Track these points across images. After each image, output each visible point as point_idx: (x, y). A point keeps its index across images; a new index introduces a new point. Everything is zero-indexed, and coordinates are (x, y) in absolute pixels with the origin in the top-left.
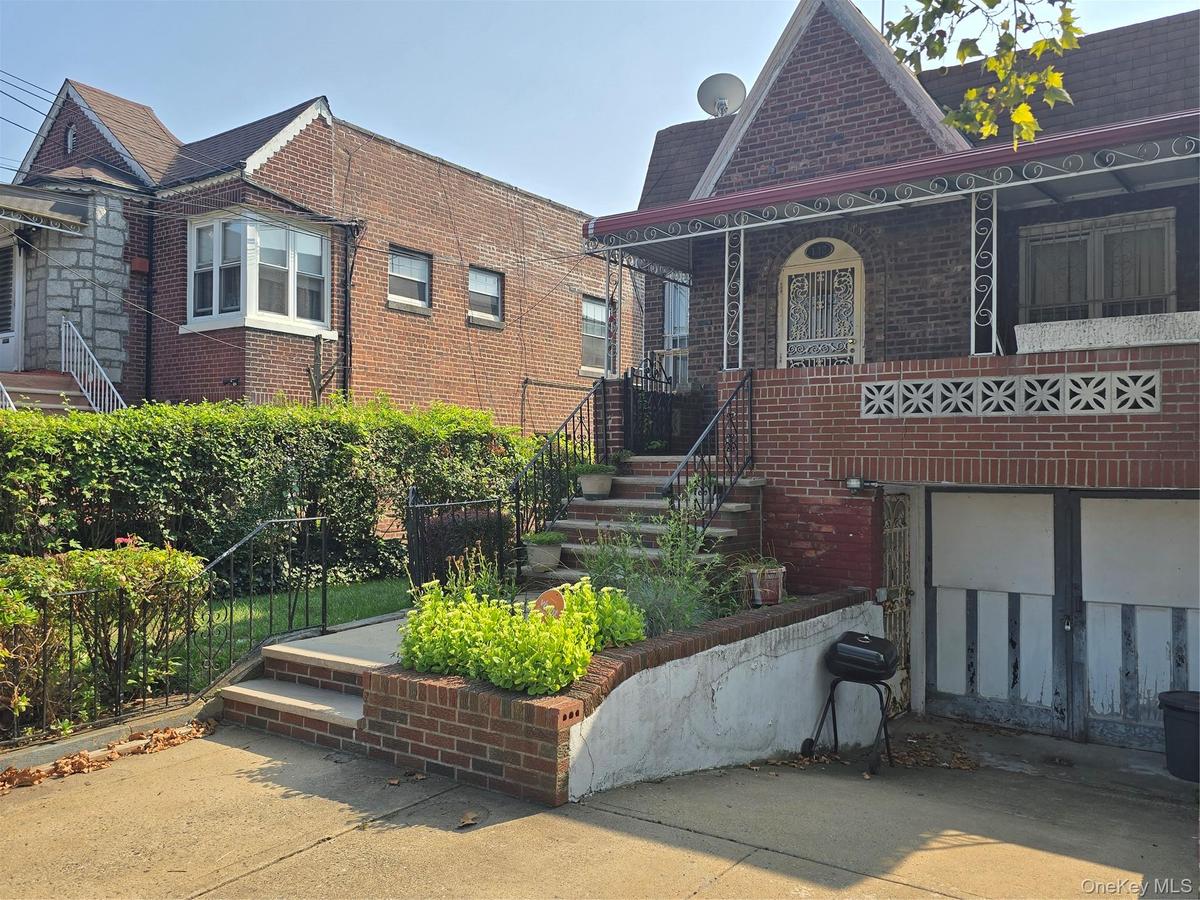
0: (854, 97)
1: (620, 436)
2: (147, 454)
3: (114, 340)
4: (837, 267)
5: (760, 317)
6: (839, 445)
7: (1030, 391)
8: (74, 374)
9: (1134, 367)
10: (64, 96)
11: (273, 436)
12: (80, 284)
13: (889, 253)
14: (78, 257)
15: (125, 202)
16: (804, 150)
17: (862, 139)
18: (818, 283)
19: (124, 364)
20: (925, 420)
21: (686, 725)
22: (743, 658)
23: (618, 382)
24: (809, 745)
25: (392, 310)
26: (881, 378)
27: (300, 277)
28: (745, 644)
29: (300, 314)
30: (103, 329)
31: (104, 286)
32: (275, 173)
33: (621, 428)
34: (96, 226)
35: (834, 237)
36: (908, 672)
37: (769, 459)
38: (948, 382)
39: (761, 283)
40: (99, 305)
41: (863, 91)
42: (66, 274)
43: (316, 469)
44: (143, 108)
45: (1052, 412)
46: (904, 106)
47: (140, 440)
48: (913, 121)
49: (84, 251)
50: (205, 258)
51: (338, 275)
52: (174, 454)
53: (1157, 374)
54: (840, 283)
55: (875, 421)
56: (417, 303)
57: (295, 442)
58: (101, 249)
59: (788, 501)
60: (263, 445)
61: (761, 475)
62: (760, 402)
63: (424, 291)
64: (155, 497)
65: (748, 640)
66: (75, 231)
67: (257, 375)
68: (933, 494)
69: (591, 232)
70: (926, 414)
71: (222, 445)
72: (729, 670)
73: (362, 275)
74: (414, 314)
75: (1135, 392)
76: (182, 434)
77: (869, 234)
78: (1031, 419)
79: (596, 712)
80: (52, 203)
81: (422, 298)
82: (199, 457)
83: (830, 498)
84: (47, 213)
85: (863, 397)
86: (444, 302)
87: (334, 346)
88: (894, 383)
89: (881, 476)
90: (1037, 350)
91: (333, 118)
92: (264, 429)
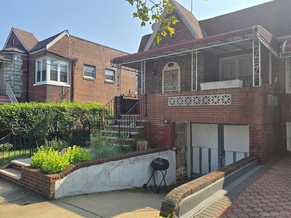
0: (178, 28)
1: (120, 110)
2: (9, 115)
3: (19, 88)
4: (174, 69)
5: (158, 81)
6: (163, 112)
7: (203, 99)
8: (9, 95)
9: (225, 93)
10: (12, 31)
11: (42, 110)
12: (11, 75)
13: (186, 65)
14: (11, 68)
15: (22, 56)
16: (167, 41)
17: (180, 38)
18: (170, 73)
19: (22, 93)
20: (181, 106)
21: (98, 181)
22: (120, 164)
23: (119, 97)
24: (145, 186)
25: (85, 80)
26: (173, 96)
27: (61, 72)
28: (122, 161)
29: (61, 81)
30: (16, 85)
31: (17, 75)
32: (54, 48)
33: (120, 108)
34: (15, 61)
35: (174, 62)
36: (186, 168)
37: (150, 116)
38: (186, 97)
39: (158, 73)
40: (15, 80)
41: (180, 26)
42: (8, 72)
43: (54, 118)
44: (31, 33)
45: (208, 104)
46: (189, 30)
47: (7, 112)
48: (191, 33)
49: (12, 67)
50: (39, 68)
51: (71, 72)
52: (16, 115)
53: (230, 95)
54: (175, 73)
55: (171, 106)
56: (92, 78)
57: (48, 112)
58: (16, 67)
59: (154, 125)
60: (39, 112)
61: (148, 119)
62: (148, 102)
63: (93, 75)
64: (11, 125)
65: (123, 160)
66: (10, 62)
67: (49, 95)
68: (192, 124)
69: (112, 61)
71: (28, 112)
72: (115, 167)
73: (77, 71)
74: (91, 80)
75: (226, 99)
76: (18, 110)
77: (181, 61)
78: (204, 106)
79: (65, 178)
80: (4, 56)
81: (93, 77)
82: (23, 115)
83: (162, 125)
84: (3, 59)
85: (169, 101)
86: (99, 77)
87: (69, 88)
88: (175, 97)
89: (172, 120)
90: (205, 89)
91: (69, 35)
92: (40, 109)
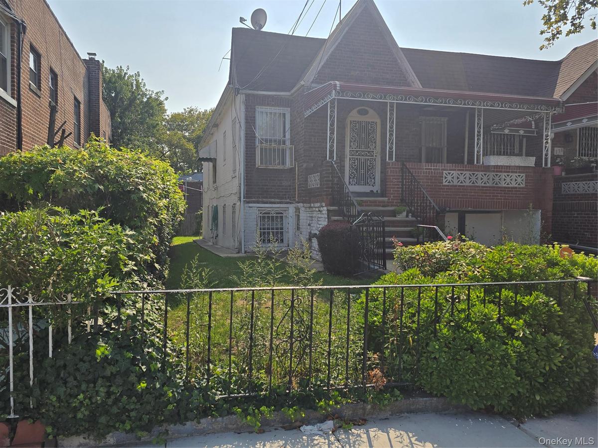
0: (378, 51)
6: (435, 194)
7: (494, 178)
9: (519, 172)
18: (362, 126)
20: (464, 186)
25: (31, 91)
26: (450, 170)
35: (369, 108)
38: (471, 173)
41: (381, 49)
45: (500, 185)
46: (397, 61)
53: (524, 175)
54: (371, 127)
55: (448, 186)
70: (464, 184)
74: (37, 95)
75: (519, 180)
85: (444, 177)
87: (15, 111)
88: (454, 172)
89: (450, 206)
